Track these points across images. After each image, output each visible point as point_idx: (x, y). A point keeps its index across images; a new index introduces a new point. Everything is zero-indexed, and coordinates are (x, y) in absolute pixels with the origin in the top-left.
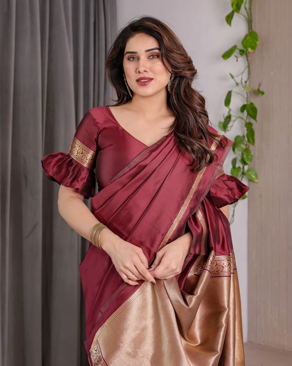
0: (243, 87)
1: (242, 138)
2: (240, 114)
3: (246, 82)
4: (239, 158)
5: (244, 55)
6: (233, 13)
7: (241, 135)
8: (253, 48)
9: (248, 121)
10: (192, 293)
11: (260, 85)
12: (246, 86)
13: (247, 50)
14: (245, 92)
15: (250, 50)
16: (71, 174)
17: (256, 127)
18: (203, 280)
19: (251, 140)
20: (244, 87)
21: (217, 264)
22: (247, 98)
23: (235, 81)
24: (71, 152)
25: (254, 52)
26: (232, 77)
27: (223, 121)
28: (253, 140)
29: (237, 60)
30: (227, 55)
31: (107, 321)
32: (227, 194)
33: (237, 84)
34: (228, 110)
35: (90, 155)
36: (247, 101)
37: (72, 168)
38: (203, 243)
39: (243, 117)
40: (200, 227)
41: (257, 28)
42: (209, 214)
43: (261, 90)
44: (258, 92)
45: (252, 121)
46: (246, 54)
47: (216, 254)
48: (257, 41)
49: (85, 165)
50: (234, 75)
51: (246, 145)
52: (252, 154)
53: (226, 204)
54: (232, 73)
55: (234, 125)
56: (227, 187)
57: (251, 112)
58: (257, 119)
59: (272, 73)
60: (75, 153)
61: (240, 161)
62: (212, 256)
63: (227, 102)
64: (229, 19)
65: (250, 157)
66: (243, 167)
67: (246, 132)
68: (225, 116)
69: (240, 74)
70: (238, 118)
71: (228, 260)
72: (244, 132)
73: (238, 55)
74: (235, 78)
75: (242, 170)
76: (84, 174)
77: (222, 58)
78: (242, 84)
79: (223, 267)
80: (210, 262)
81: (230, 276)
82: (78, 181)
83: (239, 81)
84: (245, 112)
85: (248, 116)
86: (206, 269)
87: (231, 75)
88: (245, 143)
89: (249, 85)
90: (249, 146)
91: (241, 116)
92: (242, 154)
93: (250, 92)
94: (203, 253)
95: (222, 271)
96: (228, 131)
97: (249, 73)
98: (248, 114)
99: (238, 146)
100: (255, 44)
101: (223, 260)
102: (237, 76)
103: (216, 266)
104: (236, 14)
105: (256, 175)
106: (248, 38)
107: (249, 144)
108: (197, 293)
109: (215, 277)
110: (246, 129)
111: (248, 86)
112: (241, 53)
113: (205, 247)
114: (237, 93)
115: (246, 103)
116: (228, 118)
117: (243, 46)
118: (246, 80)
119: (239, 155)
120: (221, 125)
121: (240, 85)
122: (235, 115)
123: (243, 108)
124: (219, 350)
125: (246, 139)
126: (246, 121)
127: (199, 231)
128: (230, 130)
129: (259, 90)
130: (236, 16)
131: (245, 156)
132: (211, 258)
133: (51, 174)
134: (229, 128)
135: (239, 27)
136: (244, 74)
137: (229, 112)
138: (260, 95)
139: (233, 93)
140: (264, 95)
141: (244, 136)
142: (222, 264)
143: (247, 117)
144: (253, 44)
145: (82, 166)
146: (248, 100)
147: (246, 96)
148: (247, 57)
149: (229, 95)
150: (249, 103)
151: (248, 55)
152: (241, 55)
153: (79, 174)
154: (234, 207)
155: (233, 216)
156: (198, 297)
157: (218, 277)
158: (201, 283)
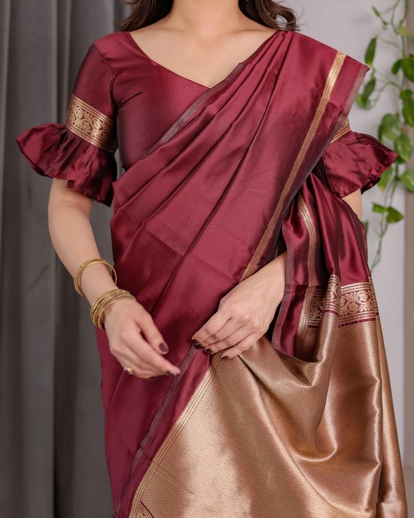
0: (395, 30)
1: (395, 118)
2: (392, 78)
3: (401, 22)
7: (392, 112)
9: (405, 88)
12: (400, 28)
14: (399, 38)
18: (326, 331)
19: (409, 119)
20: (398, 30)
21: (346, 301)
22: (404, 49)
23: (382, 19)
26: (378, 14)
32: (356, 169)
33: (385, 24)
36: (404, 54)
39: (397, 82)
40: (305, 232)
42: (323, 207)
45: (413, 86)
50: (379, 9)
51: (402, 130)
52: (412, 143)
54: (377, 7)
55: (381, 97)
57: (411, 73)
62: (334, 285)
65: (408, 149)
66: (397, 168)
67: (401, 107)
70: (387, 84)
71: (366, 290)
72: (397, 108)
74: (381, 15)
75: (394, 173)
78: (393, 24)
79: (359, 304)
80: (332, 296)
83: (387, 18)
84: (401, 73)
85: (406, 79)
86: (328, 311)
87: (375, 10)
88: (400, 126)
89: (407, 27)
90: (406, 131)
91: (392, 81)
92: (395, 145)
93: (409, 40)
94: (313, 282)
95: (358, 312)
97: (407, 7)
98: (406, 75)
99: (387, 132)
101: (356, 291)
102: (386, 12)
103: (345, 303)
107: (407, 127)
108: (322, 357)
109: (347, 324)
110: (401, 101)
111: (404, 28)
113: (316, 270)
114: (386, 42)
115: (401, 57)
118: (401, 18)
121: (390, 27)
123: (397, 67)
125: (402, 119)
126: (401, 89)
128: (373, 106)
131: (400, 148)
132: (333, 288)
134: (372, 103)
136: (398, 8)
139: (378, 42)
141: (397, 115)
142: (355, 299)
143: (404, 81)
146: (406, 51)
147: (401, 47)
149: (373, 43)
150: (407, 56)
154: (381, 236)
155: (379, 251)
156: (325, 365)
157: (352, 323)
158: (325, 336)
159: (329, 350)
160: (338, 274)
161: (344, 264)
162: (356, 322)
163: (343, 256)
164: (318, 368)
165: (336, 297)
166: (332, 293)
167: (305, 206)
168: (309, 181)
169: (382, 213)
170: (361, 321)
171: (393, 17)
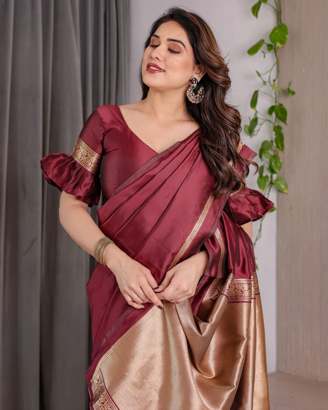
0: (271, 86)
1: (270, 144)
2: (268, 117)
3: (274, 81)
4: (267, 166)
5: (273, 50)
6: (260, 3)
7: (269, 139)
8: (282, 42)
9: (276, 124)
10: (206, 319)
11: (290, 84)
12: (274, 85)
13: (275, 45)
14: (274, 92)
15: (278, 44)
16: (73, 178)
17: (285, 130)
18: (219, 305)
19: (280, 146)
21: (235, 288)
22: (276, 99)
23: (262, 79)
24: (75, 154)
25: (283, 47)
26: (259, 75)
27: (248, 124)
28: (283, 146)
29: (264, 56)
30: (253, 51)
31: (112, 347)
32: (249, 210)
33: (265, 83)
34: (254, 112)
35: (95, 158)
36: (276, 102)
37: (75, 171)
38: (220, 264)
39: (271, 120)
40: (218, 246)
41: (286, 21)
42: (228, 232)
43: (292, 89)
44: (288, 92)
45: (282, 124)
46: (275, 49)
47: (235, 277)
48: (287, 34)
49: (90, 169)
50: (260, 73)
51: (275, 151)
52: (281, 161)
53: (248, 221)
54: (259, 71)
55: (261, 129)
56: (249, 203)
57: (280, 115)
58: (287, 121)
59: (304, 70)
60: (79, 155)
61: (268, 169)
62: (230, 280)
63: (254, 103)
64: (255, 10)
65: (278, 165)
66: (272, 176)
67: (274, 137)
68: (251, 119)
69: (267, 72)
70: (265, 120)
71: (248, 284)
72: (272, 137)
73: (266, 51)
74: (262, 76)
75: (270, 179)
76: (88, 180)
77: (247, 54)
78: (270, 82)
79: (242, 292)
80: (228, 286)
81: (250, 302)
82: (81, 187)
83: (266, 79)
84: (274, 114)
85: (277, 119)
86: (223, 294)
87: (258, 73)
88: (273, 149)
89: (278, 84)
90: (277, 153)
91: (268, 119)
92: (270, 161)
93: (279, 92)
94: (220, 276)
95: (241, 296)
96: (254, 135)
97: (278, 71)
98: (277, 116)
99: (265, 153)
100: (285, 38)
102: (265, 74)
103: (234, 290)
104: (263, 4)
105: (286, 185)
106: (277, 31)
107: (278, 150)
108: (212, 320)
109: (233, 302)
110: (274, 133)
112: (269, 48)
113: (222, 269)
114: (265, 93)
115: (274, 104)
116: (255, 121)
117: (271, 40)
118: (275, 78)
119: (267, 162)
120: (247, 129)
121: (268, 84)
122: (262, 117)
123: (271, 110)
124: (235, 384)
125: (275, 144)
126: (274, 125)
127: (216, 251)
128: (256, 135)
129: (289, 89)
130: (263, 7)
131: (273, 164)
132: (229, 282)
133: (50, 176)
134: (256, 133)
135: (267, 19)
136: (272, 72)
137: (256, 114)
138: (291, 95)
139: (259, 94)
140: (295, 96)
141: (272, 142)
142: (241, 288)
144: (282, 39)
145: (86, 170)
146: (277, 100)
147: (274, 97)
148: (276, 52)
149: (256, 94)
150: (278, 104)
151: (276, 50)
152: (269, 50)
153: (82, 180)
154: (262, 221)
155: (260, 230)
156: (213, 325)
157: (237, 302)
158: (217, 309)
159: (217, 317)
160: (234, 274)
161: (238, 269)
162: (239, 302)
163: (239, 265)
164: (208, 326)
165: (229, 287)
166: (228, 284)
167: (218, 230)
170: (242, 302)
171: (270, 77)
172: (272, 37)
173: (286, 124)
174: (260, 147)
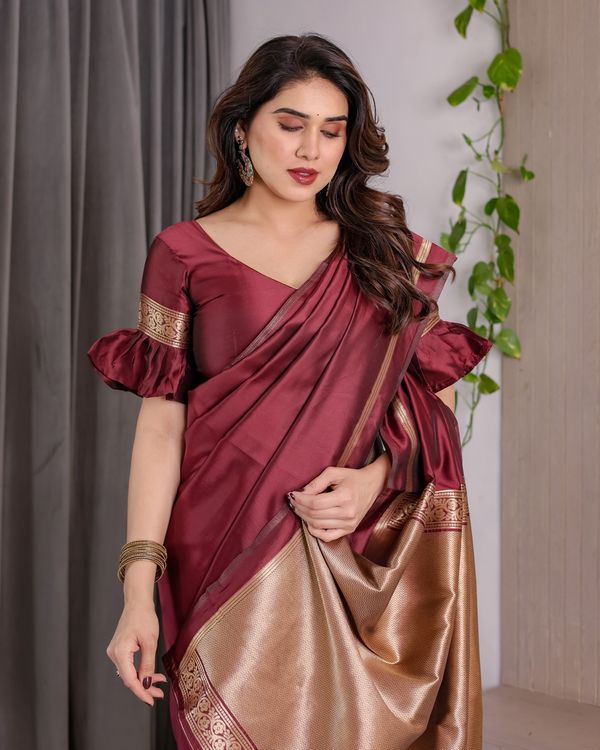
0: (491, 162)
1: (489, 268)
2: (485, 219)
3: (496, 152)
4: (483, 309)
5: (493, 97)
6: (470, 10)
7: (487, 261)
8: (512, 82)
9: (500, 233)
11: (525, 159)
12: (496, 160)
13: (498, 87)
14: (495, 173)
15: (504, 86)
17: (516, 244)
19: (506, 271)
20: (494, 163)
21: (434, 507)
22: (499, 186)
23: (474, 151)
24: (143, 324)
25: (512, 91)
26: (469, 142)
27: (449, 231)
28: (512, 272)
29: (478, 108)
30: (457, 97)
31: (221, 609)
32: (451, 361)
33: (479, 157)
34: (460, 210)
35: (179, 323)
36: (499, 192)
37: (152, 355)
38: (410, 468)
39: (491, 225)
40: (406, 437)
41: (519, 42)
42: (418, 409)
43: (528, 168)
44: (522, 174)
45: (510, 232)
46: (497, 95)
48: (520, 67)
49: (175, 345)
50: (472, 137)
51: (497, 281)
52: (509, 299)
54: (468, 135)
55: (472, 240)
56: (448, 347)
57: (506, 216)
58: (520, 227)
59: (550, 134)
60: (152, 325)
61: (484, 315)
62: (429, 493)
63: (458, 193)
64: (462, 23)
65: (504, 306)
66: (492, 327)
67: (496, 255)
68: (454, 223)
69: (484, 137)
70: (480, 225)
71: (457, 499)
72: (492, 256)
73: (481, 97)
74: (474, 145)
75: (488, 333)
76: (178, 363)
77: (447, 103)
78: (488, 156)
79: (446, 513)
80: (424, 505)
81: (460, 530)
83: (482, 150)
84: (495, 214)
85: (501, 222)
86: (415, 519)
87: (466, 138)
88: (495, 277)
89: (503, 158)
90: (502, 284)
91: (485, 222)
92: (489, 300)
93: (505, 174)
94: (409, 489)
95: (444, 520)
96: (460, 252)
97: (503, 134)
98: (501, 217)
99: (480, 284)
100: (516, 75)
101: (446, 499)
102: (478, 140)
103: (432, 509)
104: (475, 12)
105: (518, 344)
106: (501, 62)
107: (503, 279)
110: (496, 248)
111: (500, 161)
112: (487, 92)
113: (413, 476)
114: (479, 175)
115: (496, 196)
116: (460, 227)
117: (491, 79)
118: (497, 147)
119: (482, 301)
120: (447, 240)
121: (484, 158)
122: (475, 220)
123: (491, 206)
124: (437, 674)
125: (497, 269)
126: (496, 233)
127: (404, 446)
128: (464, 250)
129: (523, 169)
130: (476, 18)
131: (495, 305)
132: (427, 497)
133: (111, 376)
134: (462, 248)
135: (483, 40)
136: (493, 135)
137: (462, 214)
138: (526, 179)
139: (469, 175)
140: (534, 180)
141: (492, 264)
142: (444, 506)
143: (499, 223)
144: (511, 75)
146: (501, 187)
147: (496, 182)
148: (499, 100)
149: (463, 176)
150: (502, 196)
151: (500, 96)
152: (487, 96)
154: (473, 409)
155: (470, 426)
156: (398, 572)
157: (437, 531)
158: (405, 544)
162: (440, 530)
164: (390, 574)
165: (427, 506)
166: (424, 502)
168: (403, 384)
169: (474, 382)
171: (488, 146)
172: (494, 73)
173: (518, 233)
174: (470, 274)
